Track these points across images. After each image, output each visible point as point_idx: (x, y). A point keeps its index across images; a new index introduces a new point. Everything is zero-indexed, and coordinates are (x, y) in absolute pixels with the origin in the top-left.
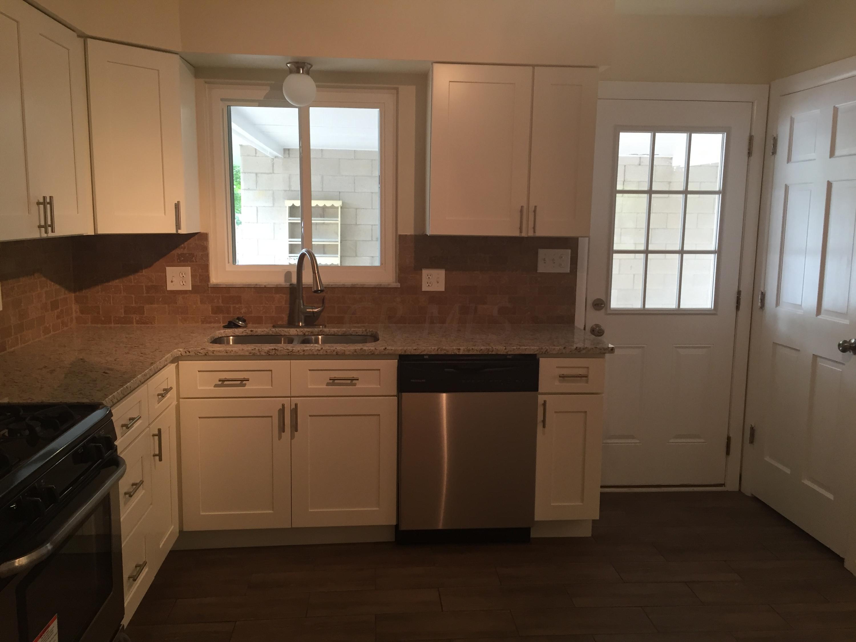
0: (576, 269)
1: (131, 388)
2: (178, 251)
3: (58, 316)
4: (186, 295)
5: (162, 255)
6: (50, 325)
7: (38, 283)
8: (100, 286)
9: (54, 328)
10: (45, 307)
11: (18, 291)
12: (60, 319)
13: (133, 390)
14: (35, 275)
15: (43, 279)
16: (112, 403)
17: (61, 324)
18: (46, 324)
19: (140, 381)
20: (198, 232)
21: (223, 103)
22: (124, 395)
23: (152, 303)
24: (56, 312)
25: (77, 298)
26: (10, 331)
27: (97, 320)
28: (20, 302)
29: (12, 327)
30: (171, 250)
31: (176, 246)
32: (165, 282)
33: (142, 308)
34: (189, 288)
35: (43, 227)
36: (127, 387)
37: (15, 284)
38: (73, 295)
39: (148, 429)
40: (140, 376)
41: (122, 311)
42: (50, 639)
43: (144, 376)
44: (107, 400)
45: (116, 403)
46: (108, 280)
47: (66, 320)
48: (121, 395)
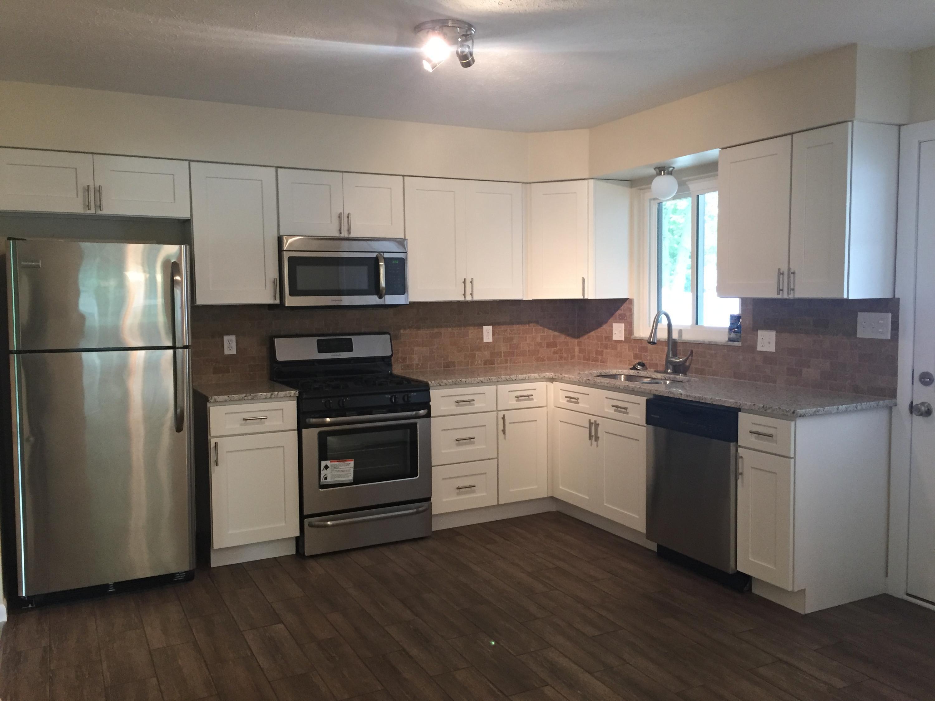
0: (898, 335)
1: (467, 382)
2: (619, 312)
3: (555, 353)
4: (622, 344)
5: (612, 315)
6: (545, 357)
7: (534, 329)
8: (587, 335)
9: (549, 359)
10: (540, 345)
11: (511, 332)
12: (557, 354)
13: (469, 383)
14: (531, 325)
15: (540, 327)
16: (439, 385)
17: (558, 358)
18: (540, 356)
19: (481, 381)
20: (626, 298)
21: (652, 202)
22: (456, 384)
23: (607, 349)
24: (553, 349)
25: (578, 342)
26: (499, 354)
27: (585, 358)
28: (512, 339)
29: (502, 353)
30: (616, 311)
31: (618, 308)
32: (612, 334)
33: (603, 351)
34: (623, 339)
35: (464, 295)
36: (461, 381)
37: (508, 328)
38: (576, 340)
39: (496, 412)
40: (482, 379)
41: (595, 353)
42: (345, 467)
43: (488, 380)
44: (433, 382)
45: (444, 385)
46: (590, 331)
47: (565, 356)
48: (451, 383)
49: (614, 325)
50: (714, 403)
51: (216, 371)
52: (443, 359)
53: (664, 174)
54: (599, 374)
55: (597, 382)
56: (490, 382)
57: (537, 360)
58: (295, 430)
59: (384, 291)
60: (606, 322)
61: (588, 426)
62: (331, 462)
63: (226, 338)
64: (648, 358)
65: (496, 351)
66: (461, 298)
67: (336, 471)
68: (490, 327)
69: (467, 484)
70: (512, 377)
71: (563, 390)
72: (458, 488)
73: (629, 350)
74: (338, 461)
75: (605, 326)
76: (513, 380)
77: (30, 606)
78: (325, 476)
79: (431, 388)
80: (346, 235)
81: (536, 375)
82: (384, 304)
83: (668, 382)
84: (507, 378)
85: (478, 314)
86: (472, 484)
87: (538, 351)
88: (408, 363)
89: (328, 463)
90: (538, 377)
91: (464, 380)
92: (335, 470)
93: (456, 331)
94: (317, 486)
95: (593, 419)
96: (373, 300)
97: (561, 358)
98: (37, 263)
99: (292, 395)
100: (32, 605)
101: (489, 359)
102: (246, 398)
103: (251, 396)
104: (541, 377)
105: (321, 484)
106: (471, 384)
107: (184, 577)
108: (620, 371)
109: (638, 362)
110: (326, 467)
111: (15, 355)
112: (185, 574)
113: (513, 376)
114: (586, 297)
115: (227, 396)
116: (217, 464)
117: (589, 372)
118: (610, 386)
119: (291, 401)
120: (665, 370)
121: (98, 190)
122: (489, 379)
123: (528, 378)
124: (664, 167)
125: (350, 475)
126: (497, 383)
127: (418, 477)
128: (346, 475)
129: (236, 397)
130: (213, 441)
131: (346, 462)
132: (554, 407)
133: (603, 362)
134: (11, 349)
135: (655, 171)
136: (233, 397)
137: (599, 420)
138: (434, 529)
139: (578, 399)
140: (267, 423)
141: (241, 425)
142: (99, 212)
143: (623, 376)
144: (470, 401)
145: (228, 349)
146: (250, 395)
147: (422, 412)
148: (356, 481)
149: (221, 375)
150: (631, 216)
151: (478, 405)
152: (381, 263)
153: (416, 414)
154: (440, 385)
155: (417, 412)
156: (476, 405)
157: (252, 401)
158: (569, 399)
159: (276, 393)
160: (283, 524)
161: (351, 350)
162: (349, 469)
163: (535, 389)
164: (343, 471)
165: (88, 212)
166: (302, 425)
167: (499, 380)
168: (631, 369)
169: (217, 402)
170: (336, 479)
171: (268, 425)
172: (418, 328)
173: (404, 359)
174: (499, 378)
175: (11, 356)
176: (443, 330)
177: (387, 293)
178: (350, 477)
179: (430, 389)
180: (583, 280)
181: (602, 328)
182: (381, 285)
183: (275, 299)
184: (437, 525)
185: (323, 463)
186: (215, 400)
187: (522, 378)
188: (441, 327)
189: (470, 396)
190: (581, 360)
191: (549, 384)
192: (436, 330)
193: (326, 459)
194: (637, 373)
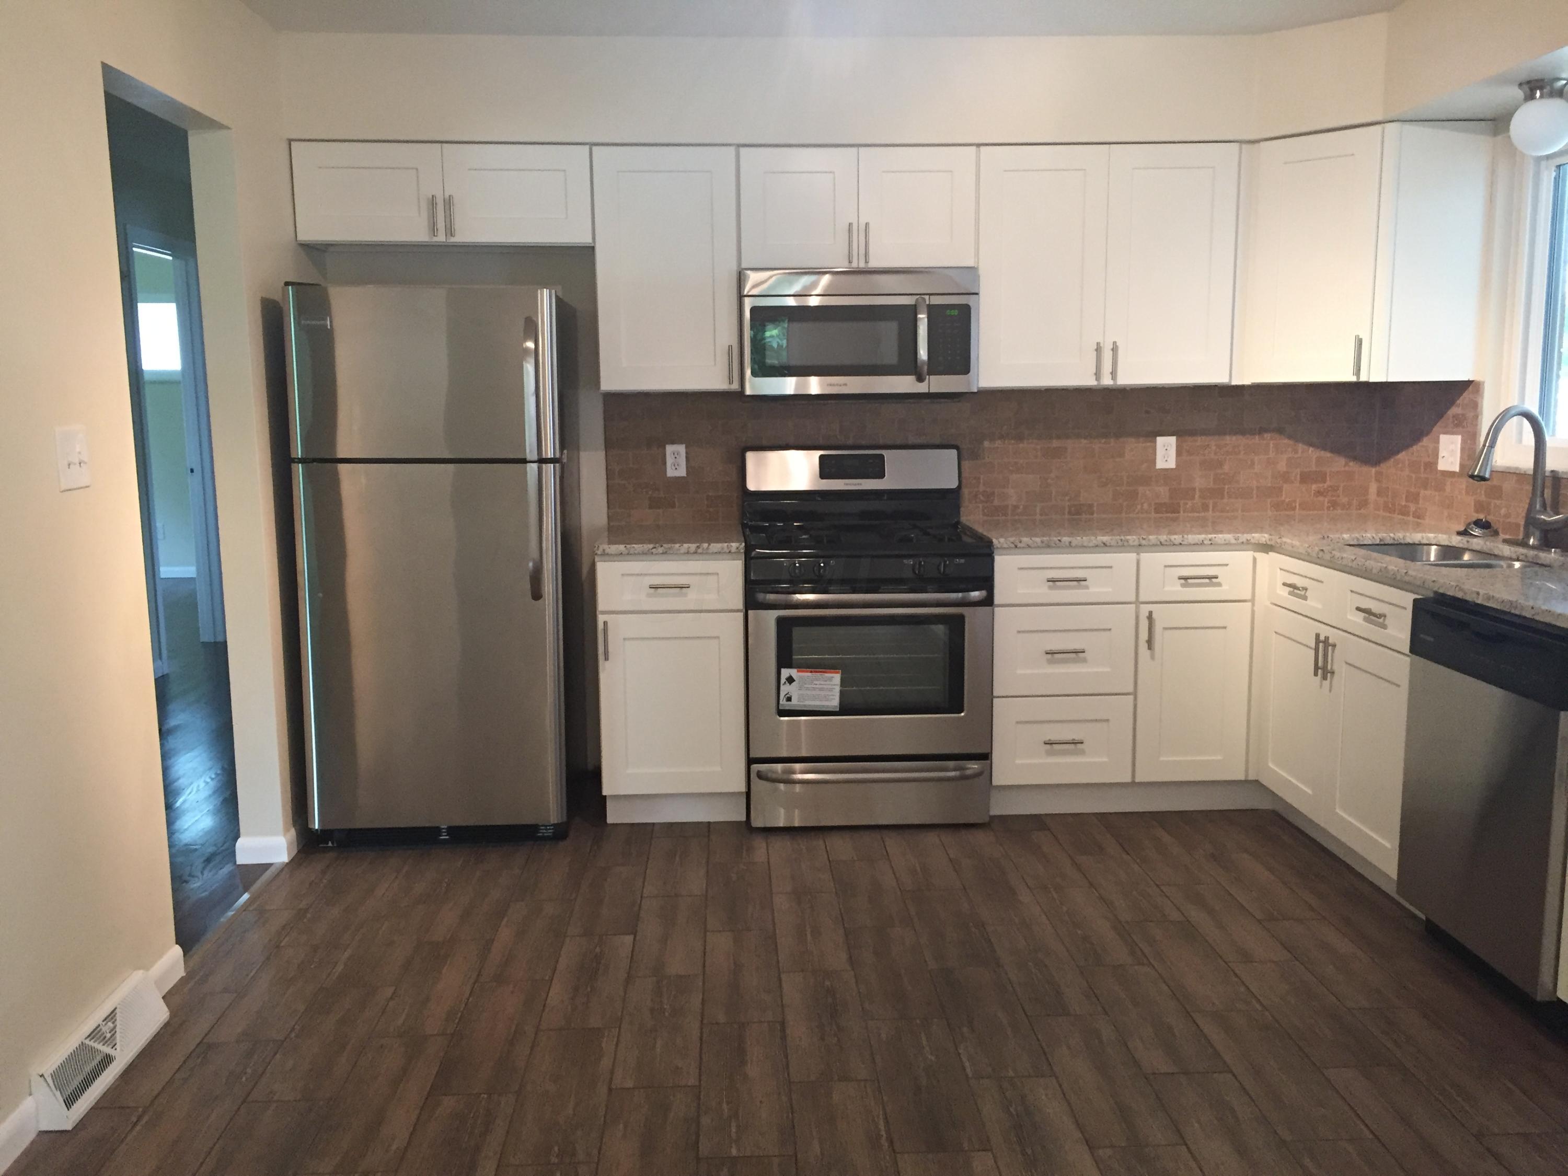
1: (1073, 544)
2: (1454, 410)
3: (1319, 493)
4: (1454, 480)
5: (1441, 415)
6: (1295, 501)
7: (1271, 445)
8: (1392, 460)
9: (1304, 506)
10: (1285, 477)
11: (1218, 450)
12: (1325, 496)
13: (1076, 546)
14: (1266, 435)
15: (1286, 441)
16: (1013, 546)
17: (1326, 504)
18: (1283, 498)
19: (1104, 544)
20: (1466, 379)
21: (1543, 163)
22: (1049, 546)
23: (1426, 489)
24: (1314, 487)
25: (1377, 473)
26: (1189, 493)
27: (1386, 508)
28: (1220, 464)
29: (1197, 490)
30: (1448, 408)
31: (1452, 403)
32: (1438, 458)
33: (1418, 494)
34: (1457, 469)
35: (1098, 375)
36: (1060, 541)
37: (1213, 442)
38: (1373, 470)
39: (1133, 606)
40: (1105, 539)
41: (1404, 497)
42: (825, 683)
43: (1119, 541)
44: (1002, 540)
45: (1023, 547)
46: (1398, 452)
47: (1344, 500)
48: (1040, 544)
49: (1443, 438)
50: (1537, 618)
51: (655, 504)
52: (1067, 498)
53: (1542, 97)
54: (1379, 540)
55: (1336, 557)
56: (1123, 546)
57: (1277, 506)
58: (738, 611)
59: (926, 368)
60: (1428, 433)
61: (1313, 645)
62: (798, 671)
63: (670, 449)
64: (1503, 511)
65: (1183, 486)
66: (1090, 382)
67: (807, 689)
68: (1173, 440)
69: (1069, 737)
70: (1173, 537)
71: (1285, 570)
72: (1049, 743)
73: (1467, 493)
74: (811, 672)
75: (1425, 441)
76: (1174, 545)
77: (330, 844)
78: (788, 695)
79: (996, 552)
80: (862, 265)
81: (1229, 537)
82: (927, 391)
83: (1517, 565)
84: (1162, 540)
85: (1147, 412)
86: (1077, 737)
87: (1281, 489)
88: (996, 502)
89: (793, 672)
90: (1233, 541)
91: (1066, 539)
92: (806, 686)
93: (1097, 445)
94: (774, 710)
95: (1325, 632)
96: (904, 384)
97: (1334, 505)
98: (322, 322)
99: (733, 550)
100: (332, 843)
101: (1167, 500)
102: (654, 550)
103: (662, 548)
104: (1240, 541)
105: (780, 708)
106: (1083, 549)
107: (553, 833)
108: (1431, 536)
109: (1474, 519)
110: (790, 680)
111: (300, 465)
112: (553, 829)
113: (1176, 537)
114: (1363, 378)
115: (623, 546)
116: (606, 659)
117: (1353, 536)
118: (1357, 566)
119: (734, 560)
120: (1523, 539)
121: (449, 203)
122: (1121, 540)
123: (1210, 542)
124: (1542, 80)
125: (832, 697)
126: (1139, 548)
127: (963, 714)
128: (826, 698)
129: (638, 547)
130: (601, 619)
131: (827, 675)
132: (1268, 603)
133: (1419, 518)
134: (293, 456)
135: (1520, 91)
136: (634, 547)
137: (1334, 636)
138: (992, 813)
139: (1306, 589)
140: (692, 595)
141: (649, 595)
142: (453, 240)
143: (1434, 548)
144: (1078, 580)
145: (673, 467)
146: (662, 546)
147: (976, 595)
148: (845, 709)
149: (660, 511)
150: (1491, 200)
151: (1097, 589)
152: (920, 316)
153: (963, 598)
154: (1016, 547)
155: (966, 593)
156: (1092, 590)
157: (664, 557)
158: (1292, 589)
159: (706, 545)
160: (718, 769)
161: (881, 475)
162: (830, 687)
163: (1227, 565)
164: (821, 689)
165: (435, 239)
166: (751, 602)
167: (1144, 542)
168: (1459, 533)
169: (608, 554)
170: (807, 703)
171: (691, 599)
172: (1020, 438)
173: (989, 496)
174: (1144, 539)
175: (294, 466)
176: (1070, 444)
177: (931, 372)
178: (834, 702)
179: (993, 553)
180: (1359, 343)
181: (1420, 444)
182: (918, 357)
183: (731, 382)
184: (1000, 807)
185: (785, 673)
186: (604, 550)
187: (1196, 541)
188: (1068, 437)
189: (1080, 571)
190: (1379, 510)
191: (1260, 556)
192: (1055, 443)
193: (790, 666)
194: (1466, 543)
